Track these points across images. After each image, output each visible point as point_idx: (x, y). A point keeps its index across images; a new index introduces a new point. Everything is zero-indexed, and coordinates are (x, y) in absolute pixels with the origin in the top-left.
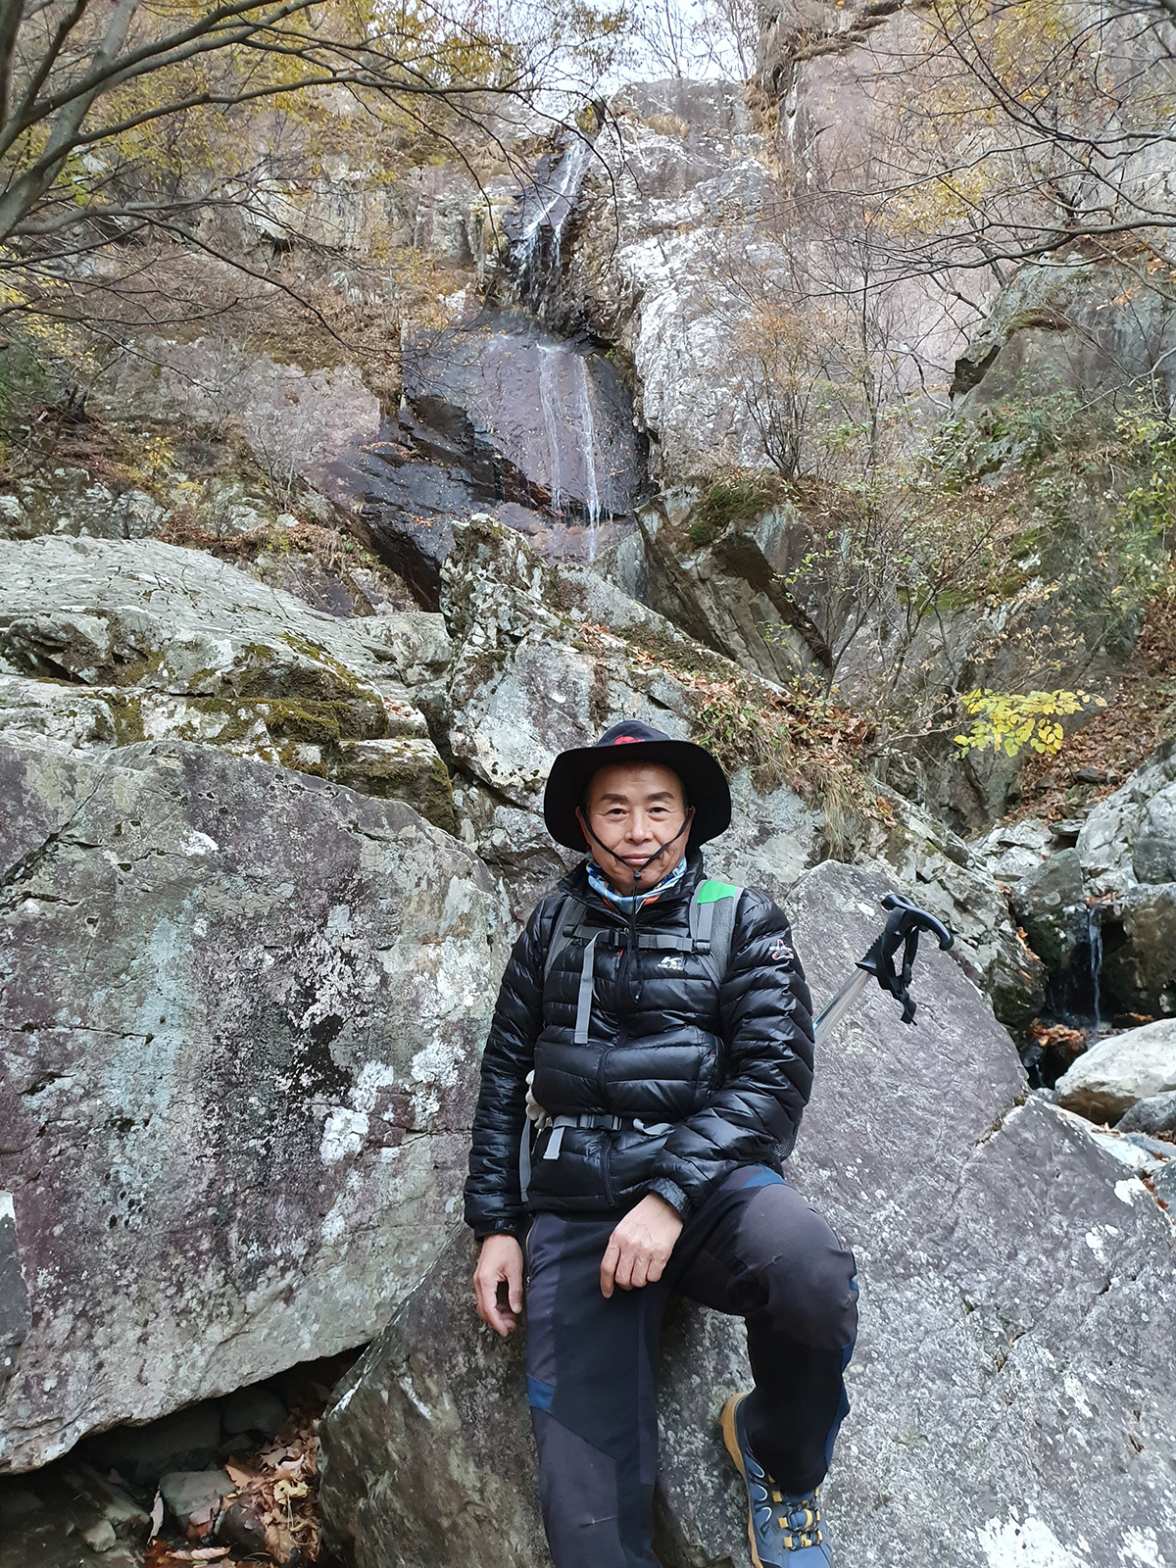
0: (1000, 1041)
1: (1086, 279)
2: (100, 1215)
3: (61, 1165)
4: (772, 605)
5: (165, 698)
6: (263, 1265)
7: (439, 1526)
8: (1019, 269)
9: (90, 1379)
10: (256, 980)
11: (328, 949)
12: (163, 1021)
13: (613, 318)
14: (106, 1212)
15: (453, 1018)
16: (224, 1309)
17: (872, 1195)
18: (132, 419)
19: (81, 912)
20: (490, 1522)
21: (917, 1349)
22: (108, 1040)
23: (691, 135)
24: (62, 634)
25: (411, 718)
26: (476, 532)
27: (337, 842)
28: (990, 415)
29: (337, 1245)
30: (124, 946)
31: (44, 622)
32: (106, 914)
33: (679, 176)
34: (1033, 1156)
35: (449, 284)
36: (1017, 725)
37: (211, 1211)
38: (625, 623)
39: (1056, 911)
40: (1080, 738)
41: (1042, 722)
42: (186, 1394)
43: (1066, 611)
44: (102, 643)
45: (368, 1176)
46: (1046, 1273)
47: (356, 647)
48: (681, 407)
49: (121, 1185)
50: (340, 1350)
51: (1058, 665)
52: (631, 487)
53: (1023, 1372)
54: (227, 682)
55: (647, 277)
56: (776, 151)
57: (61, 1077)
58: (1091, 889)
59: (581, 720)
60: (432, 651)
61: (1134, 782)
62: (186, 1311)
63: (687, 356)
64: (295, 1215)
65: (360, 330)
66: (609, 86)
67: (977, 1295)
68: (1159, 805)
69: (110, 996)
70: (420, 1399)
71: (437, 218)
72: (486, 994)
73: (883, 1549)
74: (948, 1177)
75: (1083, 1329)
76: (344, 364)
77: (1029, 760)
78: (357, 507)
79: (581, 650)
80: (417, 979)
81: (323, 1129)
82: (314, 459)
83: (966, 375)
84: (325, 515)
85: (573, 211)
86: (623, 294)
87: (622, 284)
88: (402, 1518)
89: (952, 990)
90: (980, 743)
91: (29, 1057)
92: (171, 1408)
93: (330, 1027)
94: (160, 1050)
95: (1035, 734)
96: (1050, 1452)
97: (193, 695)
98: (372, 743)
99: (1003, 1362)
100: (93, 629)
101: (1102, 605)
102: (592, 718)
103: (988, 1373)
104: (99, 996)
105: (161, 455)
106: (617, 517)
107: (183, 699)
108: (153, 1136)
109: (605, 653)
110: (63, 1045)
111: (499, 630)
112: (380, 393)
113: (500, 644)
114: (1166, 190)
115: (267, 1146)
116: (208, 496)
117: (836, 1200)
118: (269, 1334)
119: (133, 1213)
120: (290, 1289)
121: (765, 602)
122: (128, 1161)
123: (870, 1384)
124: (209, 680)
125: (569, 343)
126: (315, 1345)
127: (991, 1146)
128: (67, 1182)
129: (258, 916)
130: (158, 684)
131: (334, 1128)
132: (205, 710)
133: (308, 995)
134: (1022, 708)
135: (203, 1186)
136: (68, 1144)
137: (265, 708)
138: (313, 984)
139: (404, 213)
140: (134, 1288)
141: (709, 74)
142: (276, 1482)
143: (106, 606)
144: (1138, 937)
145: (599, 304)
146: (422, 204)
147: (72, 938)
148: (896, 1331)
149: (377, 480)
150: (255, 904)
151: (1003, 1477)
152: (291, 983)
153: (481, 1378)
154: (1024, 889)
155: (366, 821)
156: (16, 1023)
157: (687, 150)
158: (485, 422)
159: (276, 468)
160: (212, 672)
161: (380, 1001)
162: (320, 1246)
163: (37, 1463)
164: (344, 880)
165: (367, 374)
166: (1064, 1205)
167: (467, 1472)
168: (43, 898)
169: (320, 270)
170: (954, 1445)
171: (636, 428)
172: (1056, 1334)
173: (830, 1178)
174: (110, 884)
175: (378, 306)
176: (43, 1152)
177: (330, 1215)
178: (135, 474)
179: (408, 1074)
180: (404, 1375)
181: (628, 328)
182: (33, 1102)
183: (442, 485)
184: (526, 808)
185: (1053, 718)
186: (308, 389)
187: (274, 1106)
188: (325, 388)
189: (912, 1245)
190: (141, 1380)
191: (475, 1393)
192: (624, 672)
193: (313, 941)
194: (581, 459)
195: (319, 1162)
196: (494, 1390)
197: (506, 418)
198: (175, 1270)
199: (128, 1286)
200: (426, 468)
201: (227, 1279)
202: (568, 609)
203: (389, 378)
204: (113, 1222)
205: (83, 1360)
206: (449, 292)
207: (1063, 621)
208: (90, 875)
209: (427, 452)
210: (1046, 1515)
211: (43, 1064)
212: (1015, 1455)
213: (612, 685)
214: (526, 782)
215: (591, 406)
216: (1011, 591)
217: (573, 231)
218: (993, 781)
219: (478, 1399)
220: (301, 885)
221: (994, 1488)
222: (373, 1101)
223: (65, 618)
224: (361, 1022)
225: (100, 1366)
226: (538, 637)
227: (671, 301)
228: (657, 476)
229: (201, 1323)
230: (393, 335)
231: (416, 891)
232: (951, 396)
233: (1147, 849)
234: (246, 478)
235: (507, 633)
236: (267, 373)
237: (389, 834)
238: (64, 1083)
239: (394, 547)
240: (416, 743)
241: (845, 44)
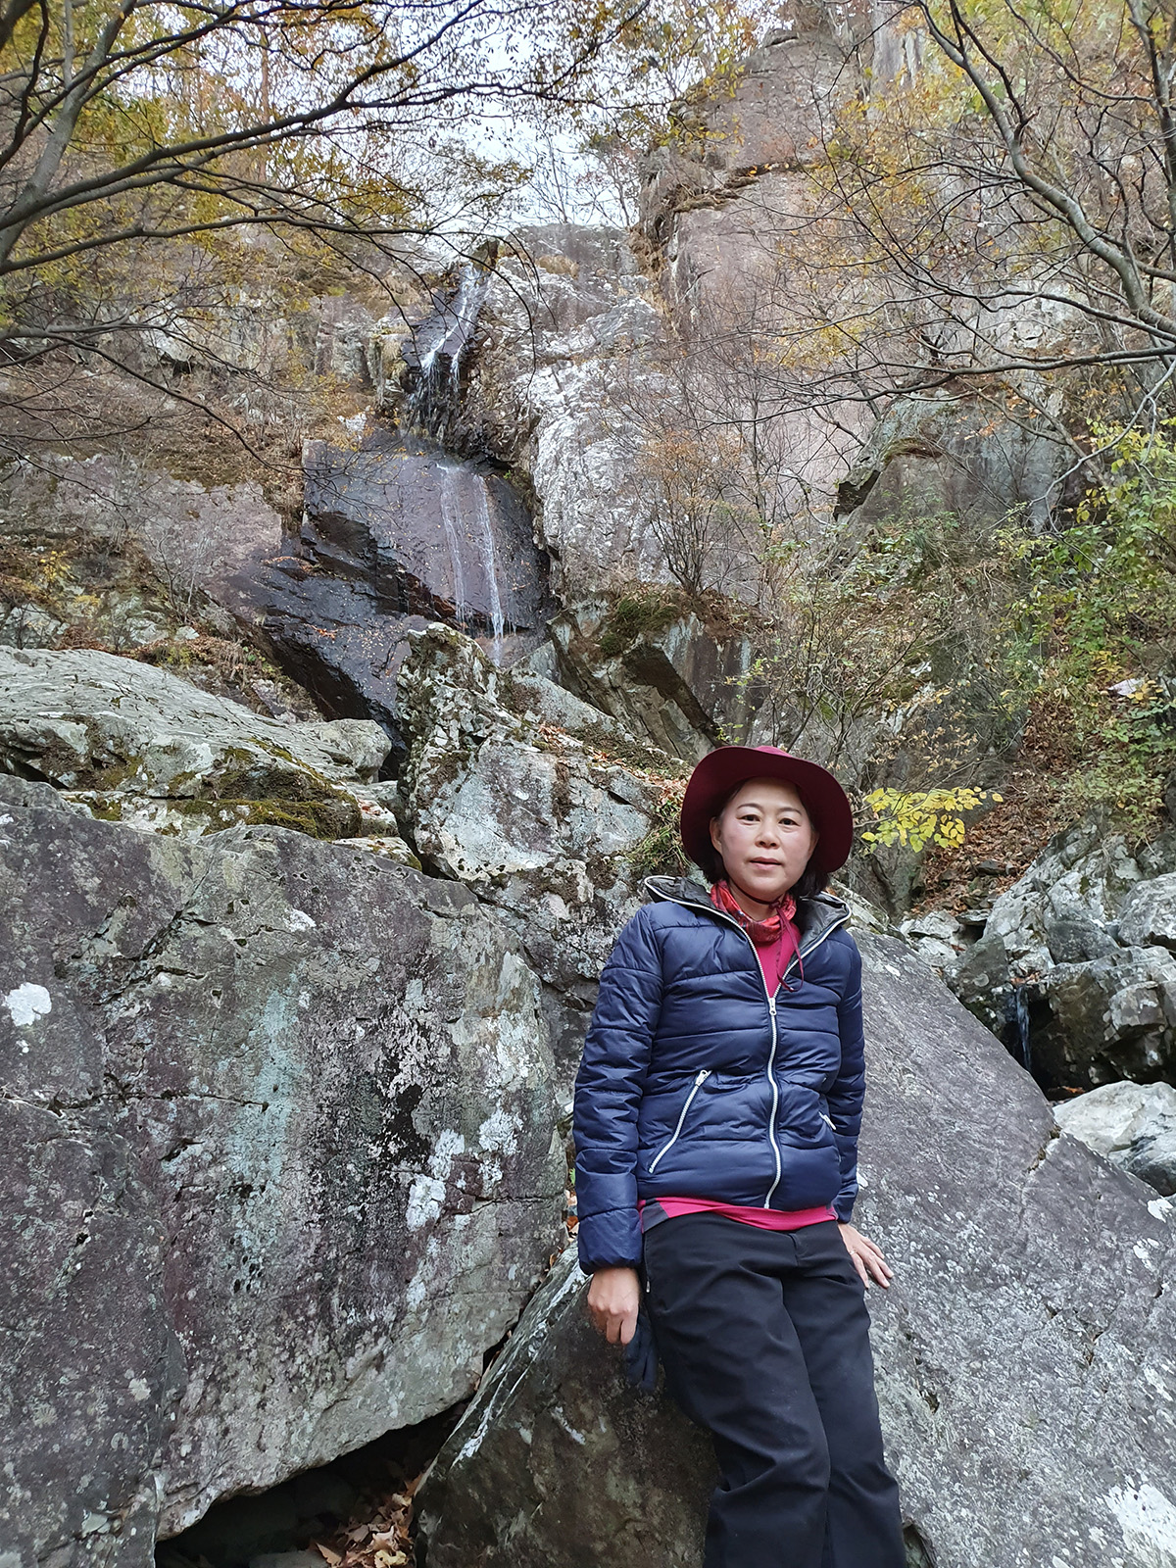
0: (1026, 1082)
1: (953, 412)
2: (226, 1280)
3: (193, 1230)
4: (680, 711)
5: (146, 801)
6: (360, 1330)
7: (591, 1552)
8: (892, 402)
9: (218, 1444)
10: (351, 1051)
11: (408, 1022)
12: (275, 1089)
13: (511, 441)
14: (232, 1275)
15: (512, 1088)
16: (328, 1375)
17: (953, 1217)
18: (27, 533)
19: (207, 984)
20: (653, 1536)
21: (1020, 1347)
22: (232, 1108)
23: (581, 274)
24: (42, 740)
25: (381, 817)
26: (434, 640)
27: (411, 920)
28: (876, 534)
29: (420, 1311)
30: (244, 1017)
31: (23, 728)
32: (228, 987)
33: (571, 312)
34: (1076, 1181)
35: (349, 406)
36: (920, 822)
37: (318, 1276)
38: (578, 724)
39: (986, 991)
40: (976, 832)
41: (944, 818)
42: (296, 1460)
43: (958, 714)
44: (81, 748)
45: (444, 1243)
46: (1108, 1280)
47: (314, 751)
48: (579, 526)
49: (243, 1250)
50: (423, 1418)
51: (955, 763)
52: (533, 601)
53: (1109, 1365)
54: (207, 784)
55: (543, 403)
56: (662, 288)
57: (192, 1143)
58: (1015, 970)
59: (544, 815)
60: (361, 757)
61: (1033, 872)
62: (297, 1377)
63: (584, 478)
64: (386, 1281)
65: (261, 449)
66: (501, 228)
67: (1057, 1300)
68: (1060, 893)
69: (232, 1065)
70: (572, 1427)
71: (337, 345)
72: (538, 1065)
73: (1034, 1514)
74: (1012, 1200)
75: (1148, 1327)
76: (245, 481)
77: (933, 854)
78: (259, 620)
79: (542, 749)
80: (481, 1051)
81: (408, 1196)
82: (214, 573)
83: (849, 496)
84: (226, 628)
85: (470, 341)
86: (520, 419)
87: (519, 409)
88: (545, 1553)
89: (978, 1040)
90: (886, 838)
91: (168, 1123)
92: (285, 1476)
93: (412, 1096)
94: (274, 1117)
95: (938, 830)
96: (1147, 1429)
97: (173, 798)
98: (348, 842)
99: (1091, 1357)
100: (72, 734)
101: (989, 707)
102: (554, 814)
103: (1082, 1366)
104: (223, 1065)
105: (56, 569)
106: (520, 630)
107: (163, 802)
108: (268, 1202)
109: (566, 752)
110: (195, 1112)
111: (462, 732)
112: (282, 510)
113: (463, 744)
114: (1015, 336)
115: (362, 1212)
116: (106, 608)
117: (925, 1221)
118: (364, 1401)
119: (253, 1277)
120: (381, 1356)
121: (673, 709)
122: (251, 1226)
123: (989, 1378)
124: (189, 782)
125: (467, 463)
126: (402, 1413)
127: (1041, 1173)
128: (198, 1247)
129: (350, 990)
130: (137, 788)
131: (417, 1194)
132: (186, 812)
133: (393, 1065)
134: (924, 805)
135: (311, 1252)
136: (199, 1209)
137: (245, 809)
138: (397, 1055)
139: (304, 340)
140: (253, 1353)
141: (593, 220)
142: (375, 1552)
143: (83, 712)
144: (1064, 1013)
145: (497, 428)
146: (322, 331)
147: (201, 1009)
148: (998, 1333)
149: (280, 593)
150: (349, 977)
151: (1114, 1452)
152: (379, 1053)
153: (638, 1397)
154: (955, 971)
155: (433, 900)
156: (156, 1090)
157: (577, 288)
158: (388, 538)
159: (176, 581)
160: (192, 775)
161: (452, 1070)
162: (406, 1313)
163: (178, 1529)
164: (419, 956)
165: (268, 491)
166: (1109, 1220)
167: (626, 1489)
168: (174, 971)
169: (220, 390)
170: (1070, 1427)
171: (536, 546)
172: (1128, 1332)
173: (916, 1202)
174: (230, 959)
175: (278, 426)
176: (179, 1217)
177: (413, 1282)
178: (31, 587)
179: (477, 1143)
180: (555, 1405)
181: (525, 451)
182: (170, 1168)
183: (346, 598)
184: (494, 903)
185: (954, 813)
186: (209, 504)
187: (368, 1174)
188: (227, 504)
189: (996, 1259)
190: (260, 1447)
191: (634, 1412)
192: (585, 770)
193: (395, 1013)
194: (483, 574)
195: (405, 1228)
196: (652, 1406)
197: (409, 535)
198: (288, 1336)
199: (249, 1351)
200: (329, 582)
201: (332, 1345)
202: (523, 712)
203: (292, 494)
204: (238, 1285)
205: (212, 1426)
206: (348, 414)
207: (955, 723)
208: (212, 950)
209: (330, 566)
210: (1154, 1480)
211: (180, 1130)
212: (1120, 1433)
213: (574, 782)
214: (493, 877)
215: (491, 524)
216: (907, 696)
217: (469, 361)
218: (897, 875)
219: (636, 1417)
220: (385, 960)
221: (1109, 1461)
222: (448, 1169)
223: (44, 724)
224: (437, 1091)
225: (226, 1431)
226: (501, 738)
227: (567, 426)
228: (558, 591)
229: (309, 1388)
230: (296, 453)
231: (476, 967)
232: (836, 517)
233: (1060, 931)
234: (145, 590)
235: (470, 734)
236: (167, 487)
237: (453, 911)
238: (195, 1149)
239: (297, 659)
240: (388, 841)
241: (722, 199)
